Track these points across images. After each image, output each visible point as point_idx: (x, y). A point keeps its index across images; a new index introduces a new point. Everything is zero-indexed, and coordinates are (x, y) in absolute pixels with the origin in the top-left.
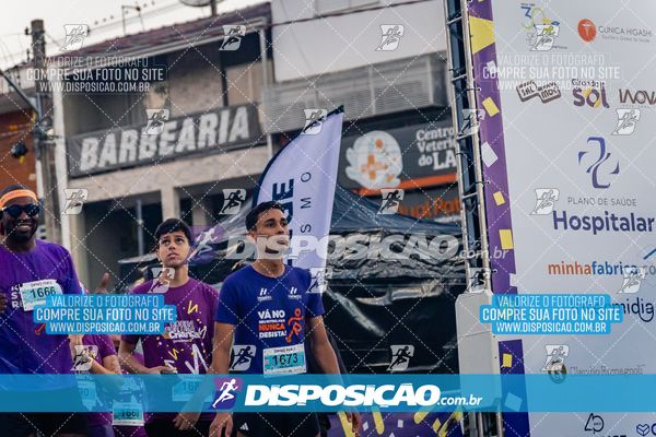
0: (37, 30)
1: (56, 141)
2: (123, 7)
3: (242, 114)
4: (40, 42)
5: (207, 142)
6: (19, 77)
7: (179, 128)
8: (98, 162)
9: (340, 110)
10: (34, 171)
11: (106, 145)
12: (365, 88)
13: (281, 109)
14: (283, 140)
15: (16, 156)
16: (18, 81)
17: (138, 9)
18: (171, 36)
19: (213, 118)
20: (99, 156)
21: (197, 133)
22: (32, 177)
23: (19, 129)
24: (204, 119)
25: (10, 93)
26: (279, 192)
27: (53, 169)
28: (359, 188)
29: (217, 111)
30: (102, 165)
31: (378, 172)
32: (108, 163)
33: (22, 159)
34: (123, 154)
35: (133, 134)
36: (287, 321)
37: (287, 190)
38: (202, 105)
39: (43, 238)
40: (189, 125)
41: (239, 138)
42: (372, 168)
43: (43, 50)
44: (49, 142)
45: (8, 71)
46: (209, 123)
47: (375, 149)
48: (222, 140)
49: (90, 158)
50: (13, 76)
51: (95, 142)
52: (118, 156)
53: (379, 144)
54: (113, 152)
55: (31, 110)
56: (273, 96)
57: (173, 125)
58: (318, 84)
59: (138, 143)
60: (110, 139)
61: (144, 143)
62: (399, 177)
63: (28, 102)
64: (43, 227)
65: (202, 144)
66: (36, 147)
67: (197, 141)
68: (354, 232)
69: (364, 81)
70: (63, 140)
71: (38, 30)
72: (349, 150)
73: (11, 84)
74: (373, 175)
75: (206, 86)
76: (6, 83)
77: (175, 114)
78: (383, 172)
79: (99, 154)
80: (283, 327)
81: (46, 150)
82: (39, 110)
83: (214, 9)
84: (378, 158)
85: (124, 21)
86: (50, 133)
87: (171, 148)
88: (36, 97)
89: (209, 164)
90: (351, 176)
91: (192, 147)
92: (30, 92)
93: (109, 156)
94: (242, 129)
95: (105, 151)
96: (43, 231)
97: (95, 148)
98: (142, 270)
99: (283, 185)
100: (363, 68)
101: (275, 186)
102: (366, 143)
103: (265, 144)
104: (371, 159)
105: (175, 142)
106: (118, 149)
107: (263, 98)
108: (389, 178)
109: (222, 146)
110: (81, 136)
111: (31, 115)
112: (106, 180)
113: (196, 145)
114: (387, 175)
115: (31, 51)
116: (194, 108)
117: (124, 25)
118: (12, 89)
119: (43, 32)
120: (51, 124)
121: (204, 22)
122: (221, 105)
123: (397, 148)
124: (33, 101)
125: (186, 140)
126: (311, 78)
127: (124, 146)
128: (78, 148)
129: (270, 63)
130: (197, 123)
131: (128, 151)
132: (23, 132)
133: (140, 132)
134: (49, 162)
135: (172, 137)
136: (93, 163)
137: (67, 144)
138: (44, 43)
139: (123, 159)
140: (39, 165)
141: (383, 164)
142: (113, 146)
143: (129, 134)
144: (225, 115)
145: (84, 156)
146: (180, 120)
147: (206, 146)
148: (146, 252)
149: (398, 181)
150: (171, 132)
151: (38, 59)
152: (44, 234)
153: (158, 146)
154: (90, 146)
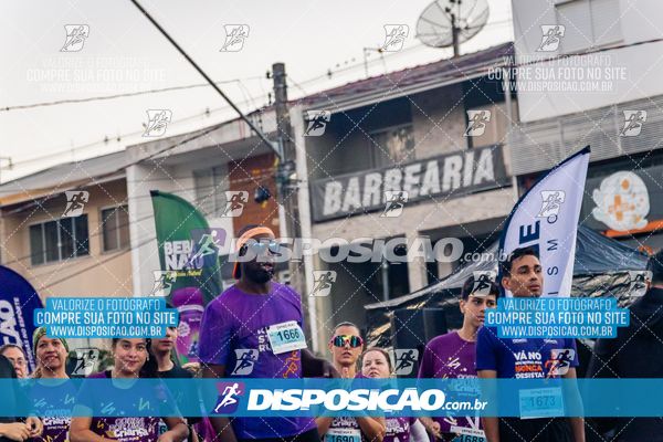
0: (278, 73)
1: (299, 185)
2: (365, 49)
3: (487, 155)
4: (281, 86)
5: (451, 184)
6: (260, 121)
7: (423, 171)
8: (342, 206)
9: (586, 150)
10: (276, 215)
11: (350, 188)
12: (610, 128)
13: (526, 150)
14: (529, 181)
15: (259, 201)
16: (260, 125)
17: (380, 51)
18: (414, 78)
19: (457, 160)
20: (342, 200)
21: (441, 176)
22: (275, 222)
23: (261, 174)
24: (448, 161)
25: (252, 137)
26: (525, 234)
27: (296, 214)
28: (606, 229)
29: (461, 154)
30: (345, 209)
31: (625, 213)
32: (351, 207)
33: (265, 203)
34: (367, 197)
35: (376, 177)
36: (544, 363)
37: (533, 231)
38: (446, 147)
39: (288, 283)
40: (432, 167)
41: (484, 179)
42: (619, 209)
43: (285, 94)
44: (292, 186)
45: (250, 115)
46: (453, 165)
47: (622, 190)
48: (467, 183)
49: (333, 202)
50: (255, 120)
51: (338, 185)
52: (362, 199)
53: (626, 184)
54: (357, 196)
55: (272, 154)
56: (518, 137)
57: (417, 168)
58: (563, 125)
59: (382, 187)
60: (354, 182)
61: (387, 186)
62: (646, 218)
63: (270, 147)
64: (286, 272)
65: (446, 187)
66: (279, 191)
67: (441, 183)
68: (602, 274)
69: (610, 121)
70: (306, 184)
71: (280, 73)
72: (596, 191)
73: (253, 128)
74: (619, 216)
75: (451, 128)
76: (247, 128)
77: (419, 156)
78: (630, 212)
79: (342, 197)
80: (540, 368)
81: (289, 195)
82: (282, 154)
83: (456, 50)
84: (625, 198)
85: (366, 63)
86: (293, 177)
87: (416, 191)
88: (278, 141)
89: (454, 207)
90: (598, 218)
91: (436, 190)
92: (272, 137)
93: (353, 200)
94: (486, 172)
95: (348, 194)
96: (287, 276)
97: (338, 193)
98: (389, 315)
99: (529, 227)
100: (608, 107)
101: (522, 228)
102: (613, 184)
103: (510, 186)
104: (618, 200)
105: (419, 185)
106: (362, 192)
107: (507, 139)
108: (636, 219)
109: (467, 188)
110: (325, 180)
111: (273, 160)
112: (349, 224)
113: (441, 188)
114: (634, 216)
115: (273, 94)
116: (437, 150)
117: (366, 68)
118: (254, 133)
119: (284, 75)
120: (293, 169)
121: (446, 63)
122: (466, 146)
123: (645, 189)
124: (275, 145)
125: (431, 183)
126: (555, 119)
127: (368, 190)
128: (321, 191)
129: (514, 104)
130: (441, 165)
131: (372, 195)
132: (265, 176)
133: (383, 175)
134: (292, 207)
135: (416, 180)
136: (336, 208)
137: (310, 188)
138: (285, 87)
139: (366, 203)
140: (282, 210)
141: (630, 205)
142: (357, 189)
143: (373, 177)
144: (470, 157)
145: (328, 200)
146: (424, 162)
147: (451, 189)
148: (392, 296)
149: (646, 221)
150: (415, 175)
151: (281, 103)
152: (287, 280)
153: (402, 189)
154: (334, 191)
